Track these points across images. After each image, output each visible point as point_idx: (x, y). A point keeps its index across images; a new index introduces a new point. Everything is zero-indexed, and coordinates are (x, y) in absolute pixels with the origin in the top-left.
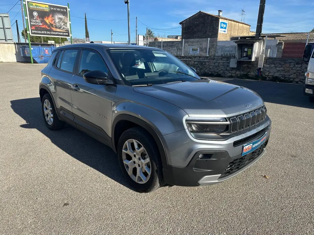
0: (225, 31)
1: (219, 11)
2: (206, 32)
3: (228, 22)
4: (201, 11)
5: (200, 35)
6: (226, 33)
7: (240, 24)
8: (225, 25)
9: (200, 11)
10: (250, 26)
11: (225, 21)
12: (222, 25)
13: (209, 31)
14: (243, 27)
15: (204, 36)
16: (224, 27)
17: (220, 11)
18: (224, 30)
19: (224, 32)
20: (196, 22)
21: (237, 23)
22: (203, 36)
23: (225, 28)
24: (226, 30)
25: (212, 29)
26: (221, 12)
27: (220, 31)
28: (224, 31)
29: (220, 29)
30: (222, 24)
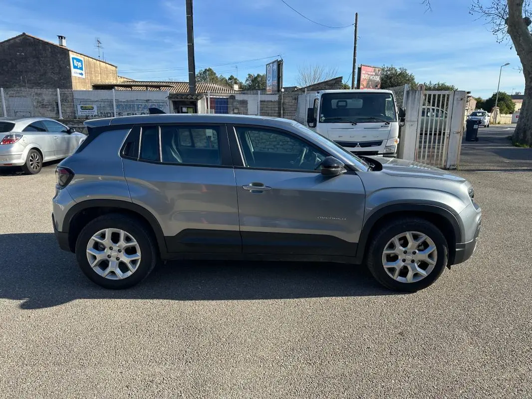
0: (82, 74)
1: (59, 37)
2: (45, 73)
3: (84, 58)
4: (27, 34)
5: (32, 78)
6: (84, 76)
7: (101, 63)
8: (80, 64)
9: (24, 34)
10: (116, 67)
11: (79, 57)
12: (76, 63)
13: (52, 72)
14: (106, 68)
15: (42, 81)
16: (79, 67)
17: (61, 38)
18: (80, 71)
19: (80, 76)
20: (18, 54)
21: (98, 62)
22: (40, 80)
23: (81, 69)
24: (83, 72)
25: (58, 69)
26: (63, 40)
27: (75, 73)
28: (80, 74)
29: (73, 70)
30: (75, 61)
